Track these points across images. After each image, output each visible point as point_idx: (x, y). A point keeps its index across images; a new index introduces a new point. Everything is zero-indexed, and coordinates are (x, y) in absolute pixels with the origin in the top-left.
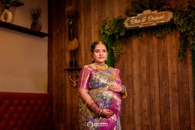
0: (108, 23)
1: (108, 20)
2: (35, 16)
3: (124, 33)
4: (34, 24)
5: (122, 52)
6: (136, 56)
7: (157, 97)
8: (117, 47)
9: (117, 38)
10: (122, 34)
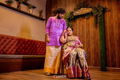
1: (67, 13)
2: (41, 12)
4: (40, 15)
5: (73, 25)
6: (78, 26)
7: (86, 41)
8: (71, 23)
10: (73, 17)
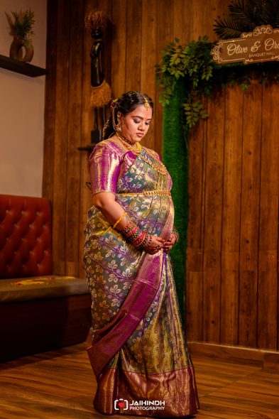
0: (178, 51)
1: (177, 44)
2: (20, 30)
3: (210, 75)
4: (17, 47)
5: (204, 116)
6: (233, 126)
7: (274, 213)
8: (194, 105)
9: (195, 84)
10: (207, 76)
